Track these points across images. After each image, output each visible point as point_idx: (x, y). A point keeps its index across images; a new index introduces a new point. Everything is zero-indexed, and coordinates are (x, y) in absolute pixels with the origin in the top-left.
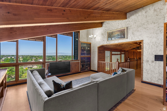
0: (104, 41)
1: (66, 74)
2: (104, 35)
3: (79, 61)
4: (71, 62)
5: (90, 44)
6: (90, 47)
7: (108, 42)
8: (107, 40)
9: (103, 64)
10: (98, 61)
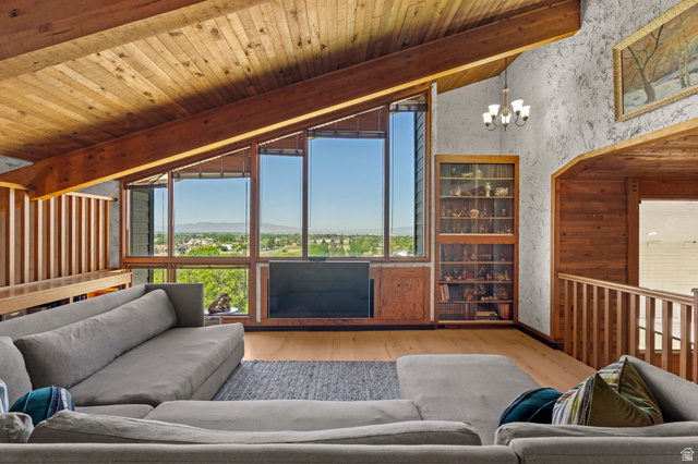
0: (591, 124)
1: (350, 323)
2: (595, 84)
3: (427, 265)
4: (371, 265)
5: (512, 165)
6: (512, 185)
7: (621, 127)
8: (611, 114)
9: (590, 296)
10: (557, 271)
